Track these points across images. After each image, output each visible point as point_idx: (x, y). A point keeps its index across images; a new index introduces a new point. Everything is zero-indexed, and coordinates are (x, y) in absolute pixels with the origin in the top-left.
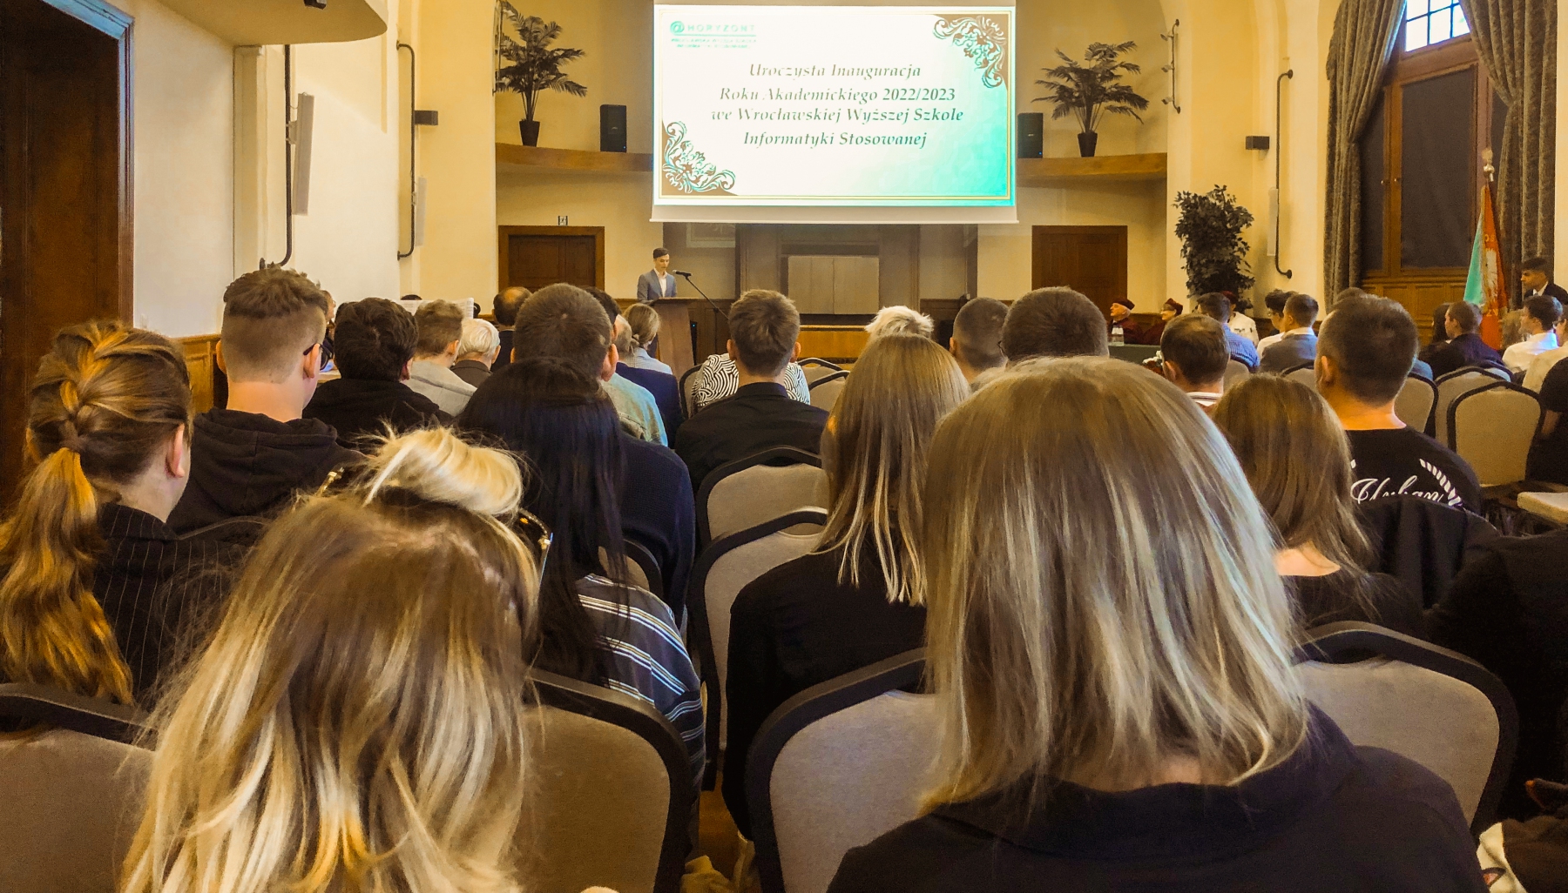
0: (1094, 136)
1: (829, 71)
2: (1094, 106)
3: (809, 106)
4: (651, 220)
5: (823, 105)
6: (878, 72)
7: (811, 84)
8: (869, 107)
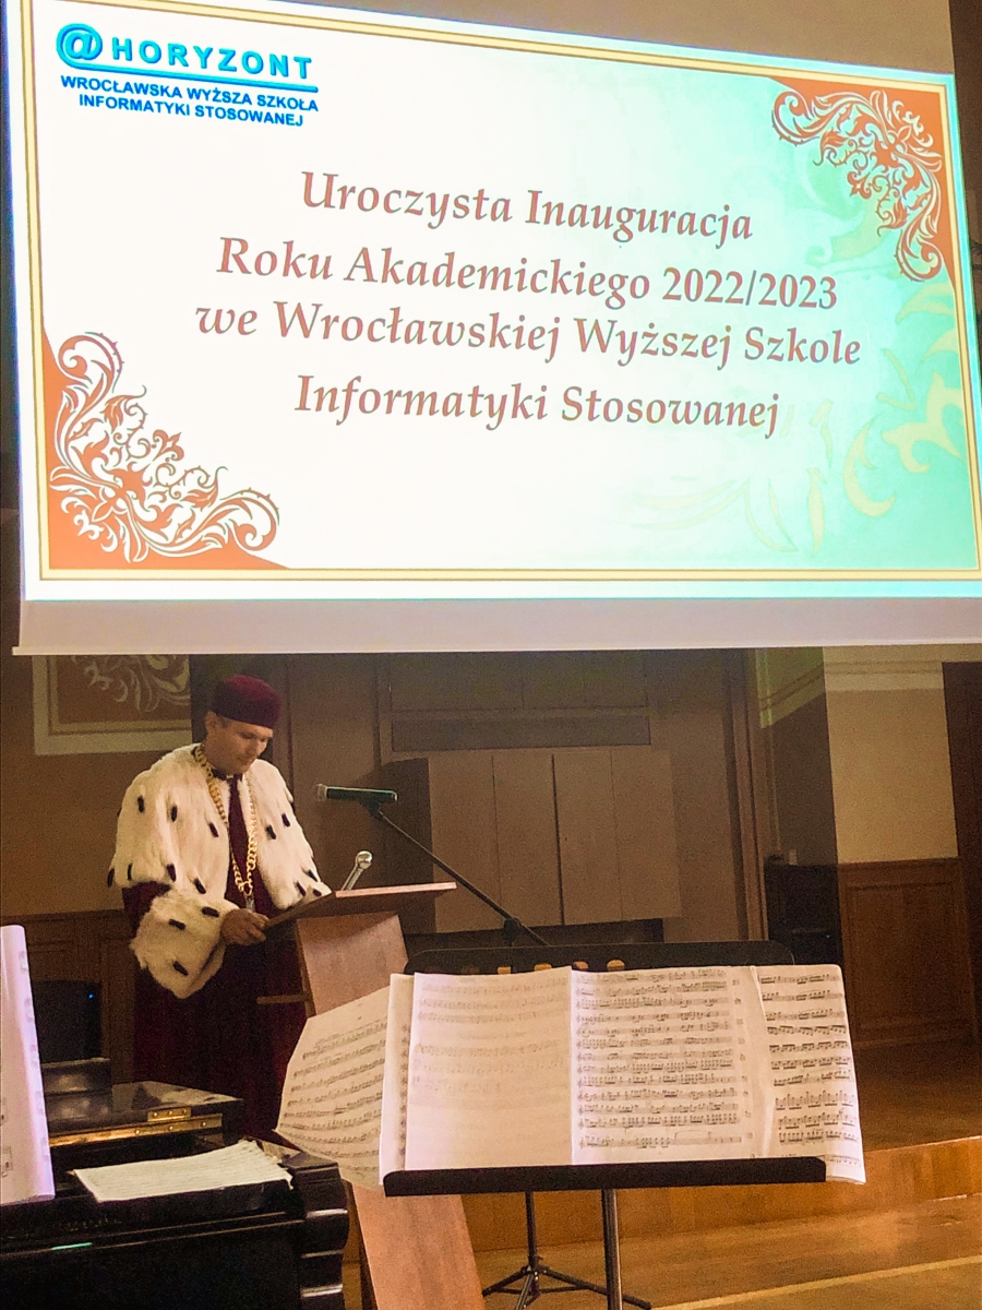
1: (520, 209)
3: (471, 305)
5: (511, 305)
6: (648, 222)
7: (474, 242)
8: (633, 317)
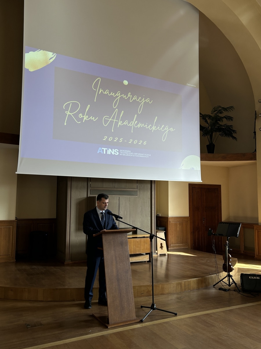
0: (214, 145)
2: (214, 133)
4: (16, 173)
